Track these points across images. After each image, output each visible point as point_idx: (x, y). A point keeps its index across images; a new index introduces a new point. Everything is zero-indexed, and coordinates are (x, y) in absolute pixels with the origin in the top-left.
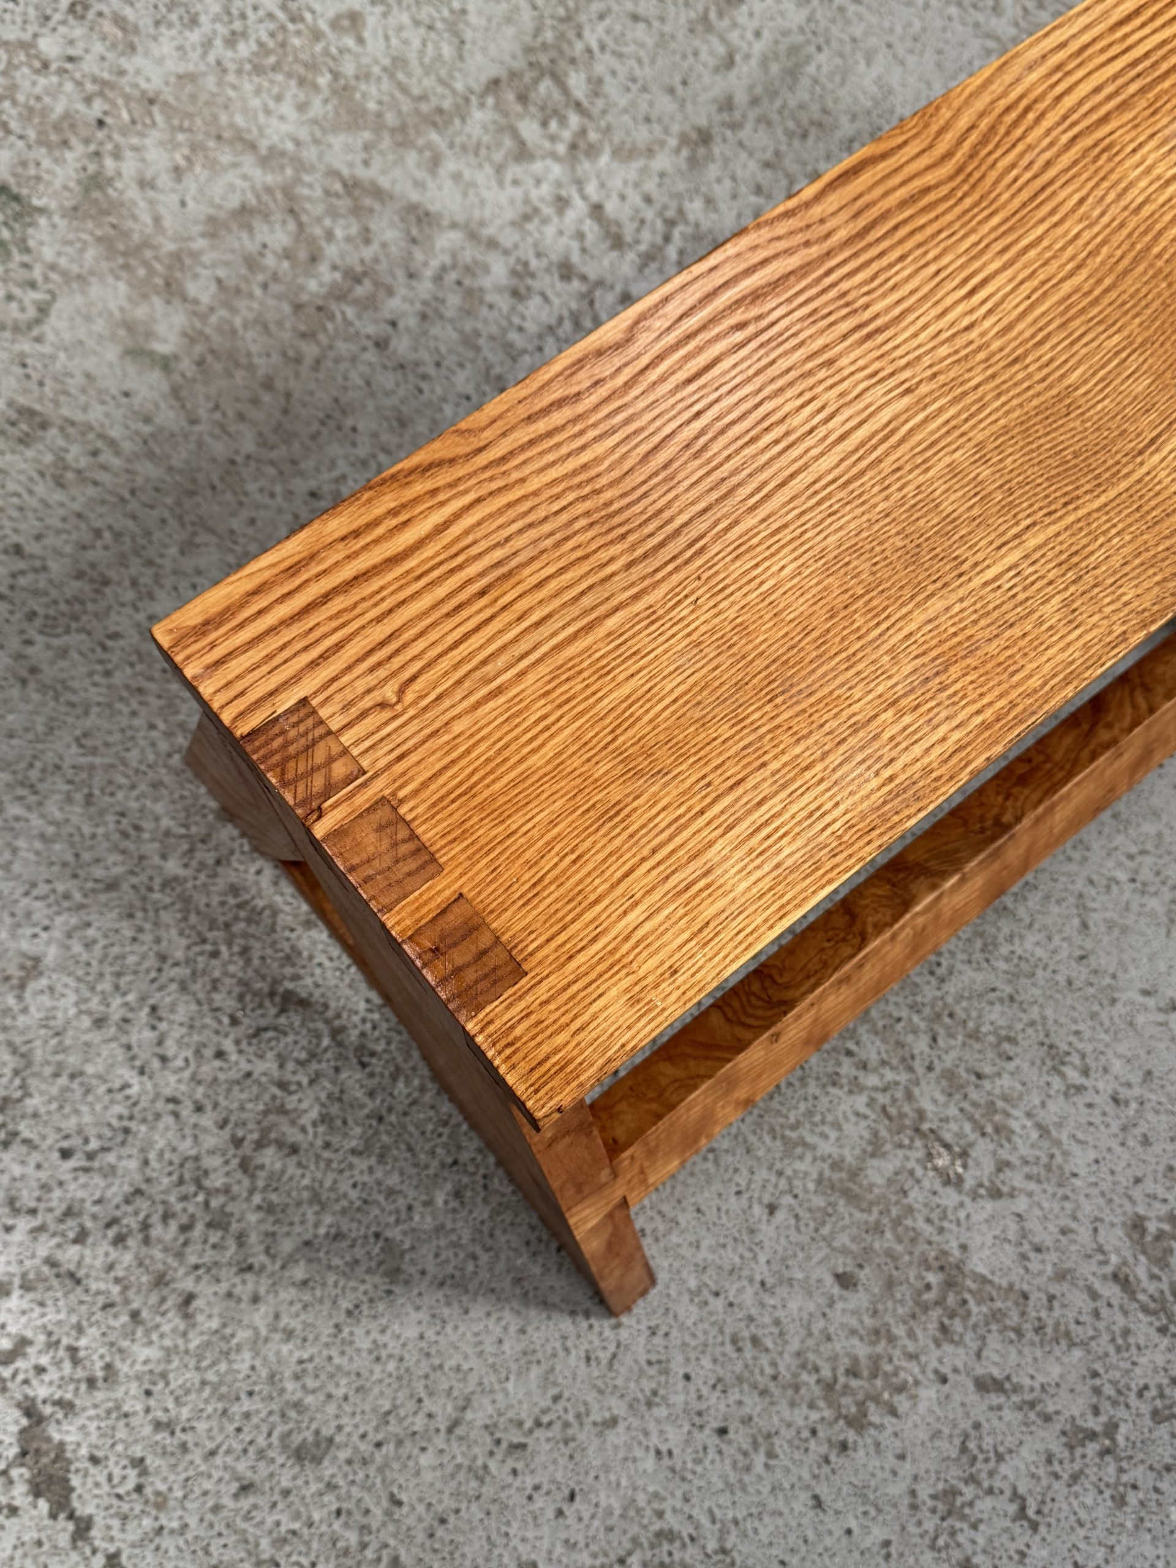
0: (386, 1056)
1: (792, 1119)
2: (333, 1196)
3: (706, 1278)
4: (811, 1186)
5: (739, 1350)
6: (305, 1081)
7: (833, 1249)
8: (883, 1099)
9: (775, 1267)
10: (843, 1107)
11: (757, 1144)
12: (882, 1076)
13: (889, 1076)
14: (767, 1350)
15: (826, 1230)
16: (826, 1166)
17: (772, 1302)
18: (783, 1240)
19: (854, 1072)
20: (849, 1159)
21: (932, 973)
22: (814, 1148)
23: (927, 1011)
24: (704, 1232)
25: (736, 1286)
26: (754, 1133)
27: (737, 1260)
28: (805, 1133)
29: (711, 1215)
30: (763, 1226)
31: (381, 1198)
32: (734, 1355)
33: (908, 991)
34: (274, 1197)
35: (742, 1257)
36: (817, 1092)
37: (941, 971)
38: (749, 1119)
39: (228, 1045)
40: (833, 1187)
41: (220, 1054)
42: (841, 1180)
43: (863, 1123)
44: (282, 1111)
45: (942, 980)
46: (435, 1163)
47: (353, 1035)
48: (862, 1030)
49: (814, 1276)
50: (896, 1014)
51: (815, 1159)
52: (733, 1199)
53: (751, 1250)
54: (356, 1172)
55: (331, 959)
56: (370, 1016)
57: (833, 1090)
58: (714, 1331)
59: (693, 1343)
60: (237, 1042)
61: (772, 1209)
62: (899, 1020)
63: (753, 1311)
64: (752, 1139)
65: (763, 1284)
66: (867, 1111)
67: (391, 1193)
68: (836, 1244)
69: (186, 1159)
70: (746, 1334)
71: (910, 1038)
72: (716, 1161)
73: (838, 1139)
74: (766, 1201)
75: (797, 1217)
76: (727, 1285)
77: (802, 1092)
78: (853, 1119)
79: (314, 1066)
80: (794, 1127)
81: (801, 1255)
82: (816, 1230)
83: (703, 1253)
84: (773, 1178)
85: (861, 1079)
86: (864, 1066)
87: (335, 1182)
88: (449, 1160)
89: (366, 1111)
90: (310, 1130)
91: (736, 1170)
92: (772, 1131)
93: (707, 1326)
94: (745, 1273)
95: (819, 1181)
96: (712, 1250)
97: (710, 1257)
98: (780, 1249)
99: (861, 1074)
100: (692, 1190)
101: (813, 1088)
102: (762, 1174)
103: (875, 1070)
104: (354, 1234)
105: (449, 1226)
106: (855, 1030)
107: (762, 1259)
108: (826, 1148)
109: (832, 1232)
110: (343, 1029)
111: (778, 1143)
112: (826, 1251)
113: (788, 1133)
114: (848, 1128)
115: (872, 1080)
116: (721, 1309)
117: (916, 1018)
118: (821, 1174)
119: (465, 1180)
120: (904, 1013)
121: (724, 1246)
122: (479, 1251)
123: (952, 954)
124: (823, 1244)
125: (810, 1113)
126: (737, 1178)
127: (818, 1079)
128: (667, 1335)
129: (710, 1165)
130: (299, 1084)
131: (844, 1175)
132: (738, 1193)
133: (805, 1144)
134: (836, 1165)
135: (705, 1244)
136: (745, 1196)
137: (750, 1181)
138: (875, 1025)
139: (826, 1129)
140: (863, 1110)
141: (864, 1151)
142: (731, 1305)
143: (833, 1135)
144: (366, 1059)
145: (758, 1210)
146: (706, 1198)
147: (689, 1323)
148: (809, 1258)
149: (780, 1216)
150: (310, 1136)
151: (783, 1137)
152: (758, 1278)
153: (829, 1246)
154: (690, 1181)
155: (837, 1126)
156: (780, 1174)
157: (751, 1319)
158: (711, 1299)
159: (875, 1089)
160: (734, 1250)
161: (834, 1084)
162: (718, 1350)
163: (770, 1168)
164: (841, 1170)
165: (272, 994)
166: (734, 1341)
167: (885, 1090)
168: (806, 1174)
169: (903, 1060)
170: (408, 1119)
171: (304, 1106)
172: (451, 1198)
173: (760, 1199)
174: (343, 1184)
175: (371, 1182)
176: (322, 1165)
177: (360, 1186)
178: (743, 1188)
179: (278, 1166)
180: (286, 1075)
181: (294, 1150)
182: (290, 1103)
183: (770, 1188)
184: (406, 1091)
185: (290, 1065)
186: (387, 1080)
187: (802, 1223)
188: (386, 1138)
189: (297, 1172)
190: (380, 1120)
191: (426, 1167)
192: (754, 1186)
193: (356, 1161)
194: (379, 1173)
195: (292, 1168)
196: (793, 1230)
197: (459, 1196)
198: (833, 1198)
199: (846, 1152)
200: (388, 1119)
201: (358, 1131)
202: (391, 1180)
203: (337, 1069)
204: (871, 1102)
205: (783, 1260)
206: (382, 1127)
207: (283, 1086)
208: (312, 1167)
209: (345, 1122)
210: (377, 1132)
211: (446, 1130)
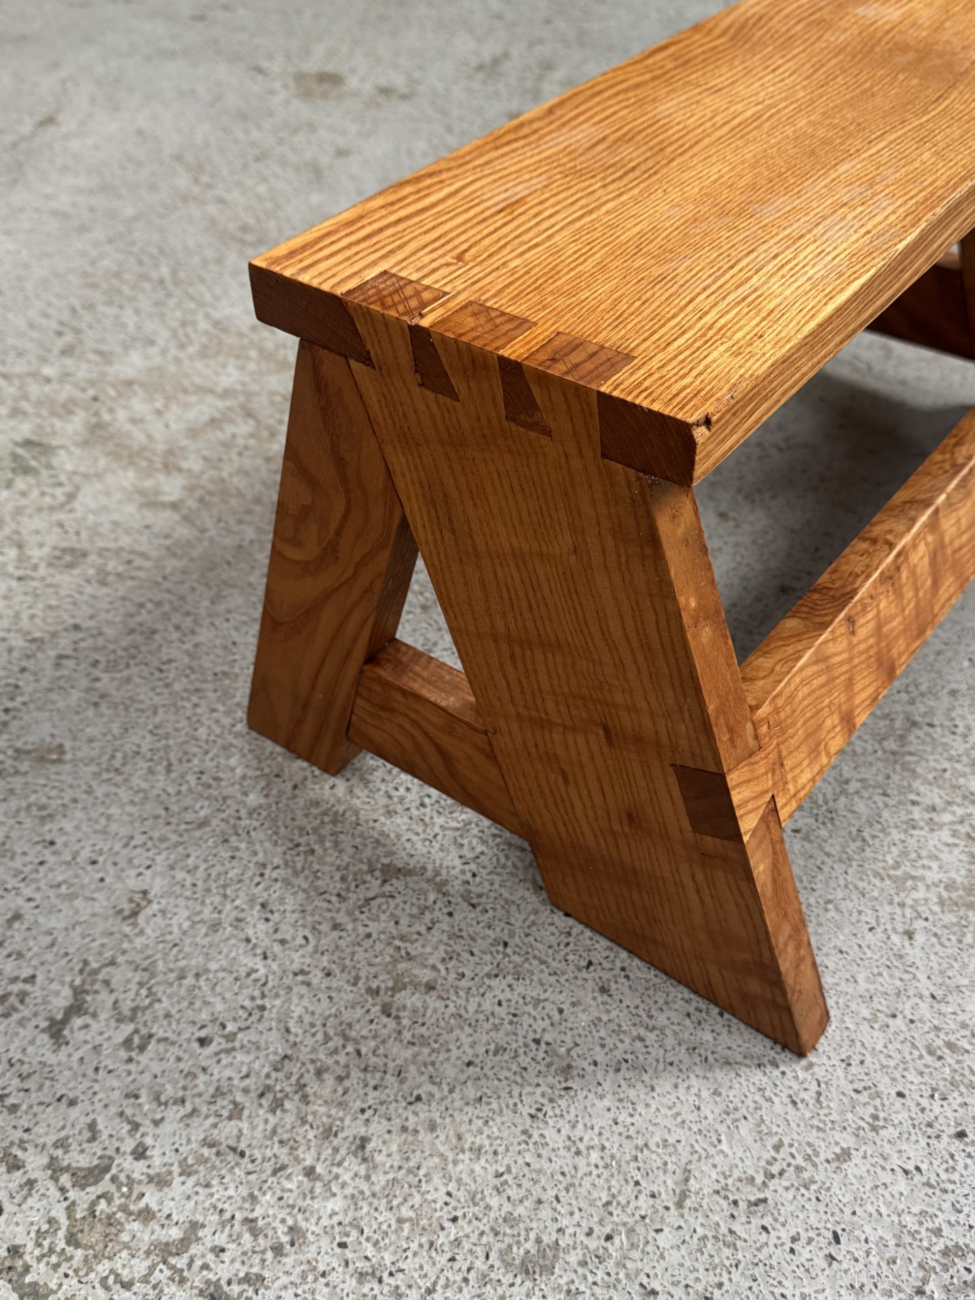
0: (492, 894)
1: (891, 862)
2: (481, 1017)
3: (875, 1005)
4: (937, 908)
5: (940, 1058)
6: (423, 930)
8: (963, 829)
9: (938, 980)
10: (931, 843)
11: (868, 888)
12: (953, 813)
13: (960, 811)
14: (967, 1051)
16: (941, 889)
17: (950, 1010)
18: (933, 957)
19: (927, 816)
20: (959, 880)
21: (954, 733)
22: (923, 879)
23: (965, 759)
24: (855, 968)
25: (908, 1005)
26: (862, 879)
27: (898, 983)
28: (906, 868)
29: (855, 953)
30: (908, 950)
31: (529, 1008)
32: (938, 1064)
33: (940, 749)
34: (423, 1031)
35: (901, 980)
36: (903, 837)
37: (960, 730)
38: (850, 871)
39: (342, 918)
40: (956, 904)
41: (336, 927)
42: (961, 897)
43: (956, 851)
44: (409, 957)
45: (966, 736)
46: (571, 967)
47: (456, 887)
48: (916, 784)
50: (939, 767)
51: (928, 887)
52: (869, 936)
53: (907, 972)
54: (497, 992)
55: (417, 834)
56: (467, 867)
57: (915, 833)
58: (907, 1047)
59: (892, 1063)
60: (350, 913)
61: (910, 935)
62: (945, 770)
63: (936, 1022)
64: (861, 884)
65: (933, 997)
66: (957, 841)
67: (537, 1002)
70: (939, 1042)
71: (962, 781)
72: (837, 909)
73: (940, 867)
74: (901, 930)
75: (936, 935)
76: (900, 1007)
77: (888, 839)
78: (946, 849)
79: (428, 916)
80: (897, 865)
81: (956, 965)
82: (960, 942)
83: (863, 985)
84: (898, 911)
85: (936, 819)
86: (933, 809)
87: (480, 1005)
88: (584, 963)
89: (490, 941)
90: (442, 967)
91: (860, 912)
92: (876, 874)
93: (899, 1046)
94: (911, 993)
95: (942, 903)
96: (870, 980)
97: (872, 987)
98: (934, 965)
99: (933, 815)
100: (826, 937)
101: (896, 835)
102: (885, 910)
103: (944, 810)
104: (514, 1046)
105: (605, 1018)
106: (910, 785)
107: (922, 977)
108: (934, 875)
110: (445, 883)
111: (888, 882)
113: (892, 872)
114: (945, 856)
115: (947, 818)
116: (904, 1028)
117: (958, 766)
118: (940, 896)
119: (606, 976)
120: (946, 765)
121: (880, 974)
122: (642, 1032)
123: (963, 718)
125: (904, 853)
126: (864, 918)
127: (897, 827)
128: (862, 1062)
129: (832, 913)
130: (419, 934)
131: (961, 892)
132: (871, 929)
133: (913, 878)
134: (950, 887)
135: (861, 978)
136: (879, 930)
137: (877, 918)
138: (925, 779)
139: (925, 862)
140: (951, 840)
142: (912, 1021)
143: (935, 865)
144: (474, 901)
145: (895, 939)
146: (840, 940)
147: (879, 1047)
149: (920, 938)
150: (443, 972)
151: (889, 877)
152: (926, 993)
154: (820, 931)
155: (935, 858)
156: (902, 905)
157: (937, 1029)
158: (891, 1022)
159: (953, 823)
160: (892, 976)
161: (914, 828)
162: (919, 1064)
163: (891, 903)
164: (956, 889)
165: (371, 871)
166: (931, 1052)
167: (962, 822)
168: (926, 900)
169: (965, 798)
170: (531, 939)
171: (428, 950)
172: (596, 994)
173: (894, 930)
174: (487, 1006)
175: (515, 997)
176: (461, 993)
177: (504, 1004)
178: (874, 924)
179: (419, 1004)
180: (404, 928)
181: (430, 987)
182: (415, 949)
183: (898, 918)
184: (522, 917)
185: (404, 921)
186: (500, 913)
187: (943, 940)
188: (516, 958)
189: (439, 1004)
190: (506, 944)
191: (563, 974)
192: (882, 921)
193: (494, 982)
194: (520, 988)
195: (433, 1002)
196: (938, 947)
197: (604, 990)
198: (961, 913)
199: (953, 875)
200: (511, 943)
201: (488, 957)
202: (534, 992)
203: (450, 914)
204: (955, 834)
205: (942, 972)
206: (509, 950)
207: (403, 938)
208: (454, 998)
209: (472, 954)
210: (505, 955)
211: (571, 939)
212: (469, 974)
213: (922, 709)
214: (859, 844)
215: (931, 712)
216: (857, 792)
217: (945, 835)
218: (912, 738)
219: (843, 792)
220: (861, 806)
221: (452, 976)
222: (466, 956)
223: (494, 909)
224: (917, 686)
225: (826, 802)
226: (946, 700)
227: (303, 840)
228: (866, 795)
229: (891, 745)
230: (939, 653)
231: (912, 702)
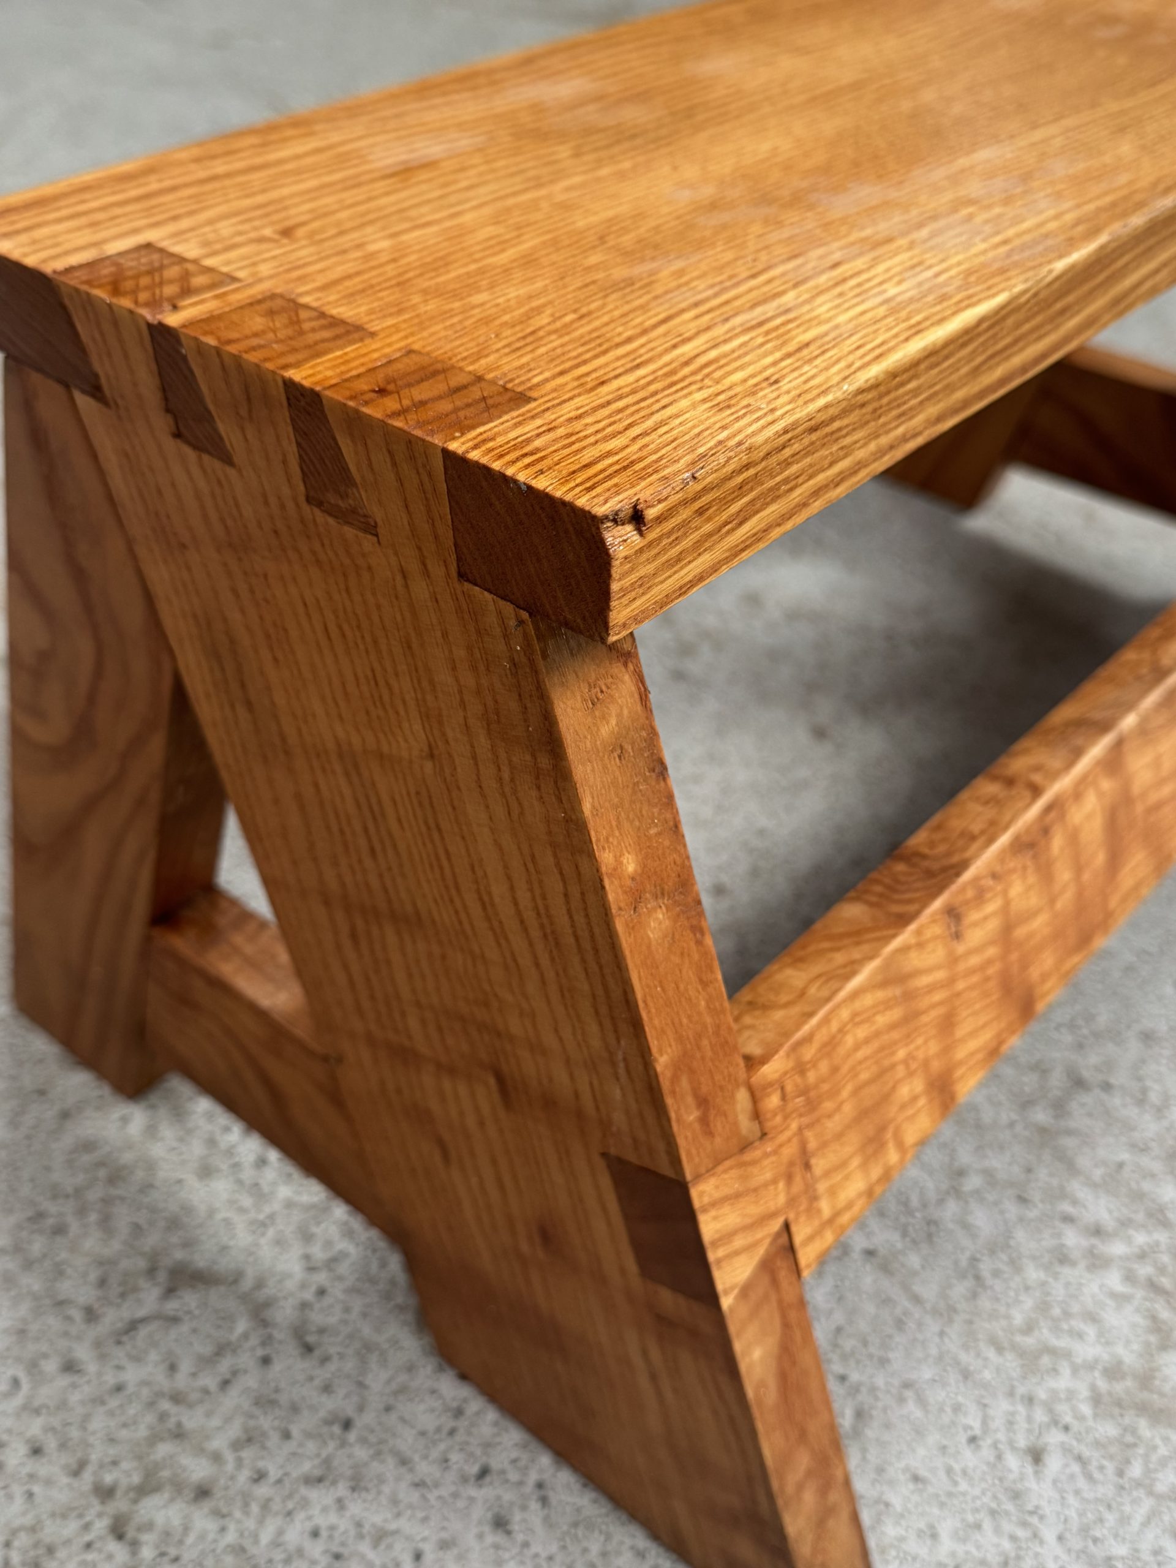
0: (345, 1330)
1: (1019, 1320)
4: (1086, 1409)
6: (213, 1385)
7: (1160, 1497)
8: (1145, 1270)
9: (1076, 1543)
10: (1089, 1290)
11: (977, 1363)
12: (1130, 1240)
13: (1141, 1239)
15: (1136, 1470)
16: (1097, 1376)
18: (1071, 1500)
19: (1085, 1243)
20: (1128, 1359)
21: (1141, 1103)
22: (1067, 1355)
24: (936, 1511)
26: (966, 1347)
27: (1007, 1545)
28: (1045, 1333)
29: (939, 1483)
30: (1031, 1483)
33: (1116, 1129)
35: (1013, 1538)
36: (1042, 1276)
37: (1154, 1097)
38: (949, 1331)
39: (83, 1353)
40: (1119, 1404)
41: (70, 1367)
42: (1128, 1392)
43: (1129, 1309)
44: (179, 1434)
45: (1160, 1110)
46: (451, 1476)
47: (284, 1314)
48: (1076, 1187)
49: (1145, 1546)
50: (1113, 1159)
51: (1076, 1370)
52: (967, 1451)
53: (1024, 1524)
54: (315, 1511)
56: (312, 1277)
57: (1066, 1271)
60: (98, 1344)
61: (1036, 1456)
62: (1121, 1165)
64: (965, 1358)
66: (1131, 1291)
67: (380, 1537)
68: (1161, 1488)
69: (14, 1532)
71: (1147, 1185)
72: (922, 1402)
73: (1100, 1335)
74: (1022, 1442)
75: (1079, 1458)
77: (1018, 1280)
78: (1111, 1303)
79: (227, 1361)
80: (1029, 1328)
81: (1110, 1517)
82: (1120, 1473)
84: (1021, 1409)
85: (1101, 1249)
86: (1097, 1231)
87: (280, 1533)
88: (475, 1469)
89: (322, 1414)
91: (957, 1408)
92: (994, 1342)
95: (1096, 1399)
96: (960, 1537)
97: (960, 1549)
98: (1072, 1514)
99: (1098, 1243)
101: (1033, 1274)
102: (1001, 1407)
103: (1116, 1234)
106: (1063, 1187)
107: (1049, 1535)
108: (1088, 1350)
109: (1147, 1471)
110: (268, 1304)
111: (1010, 1356)
112: (1147, 1504)
113: (1019, 1338)
114: (1109, 1317)
115: (1117, 1249)
117: (1144, 1160)
118: (1093, 1388)
119: (508, 1496)
120: (1125, 1156)
121: (978, 1526)
123: (1159, 1077)
124: (1140, 1493)
125: (1044, 1307)
126: (963, 1419)
127: (1035, 1258)
129: (910, 1407)
130: (205, 1391)
131: (1129, 1383)
132: (973, 1440)
133: (1052, 1351)
134: (1114, 1372)
135: (944, 1529)
136: (986, 1443)
137: (984, 1422)
138: (1089, 1178)
139: (1078, 1324)
140: (1121, 1288)
141: (1148, 1344)
143: (1091, 1331)
144: (311, 1339)
145: (1013, 1462)
146: (920, 1458)
148: (1124, 1520)
149: (1054, 1463)
150: (230, 1467)
151: (1014, 1347)
153: (1151, 1493)
155: (1092, 1318)
156: (1029, 1400)
159: (1127, 1258)
160: (997, 1531)
161: (1063, 1261)
163: (1011, 1394)
164: (1123, 1377)
165: (151, 1271)
167: (1141, 1257)
168: (1071, 1395)
169: (1150, 1215)
170: (393, 1417)
171: (215, 1422)
172: (487, 1529)
173: (1011, 1444)
174: (295, 1534)
175: (344, 1524)
176: (255, 1508)
177: (324, 1533)
178: (977, 1432)
179: (176, 1522)
180: (181, 1380)
181: (203, 1493)
182: (192, 1420)
183: (1022, 1424)
184: (384, 1375)
185: (186, 1366)
186: (350, 1365)
187: (1093, 1467)
188: (361, 1453)
189: (211, 1526)
190: (347, 1425)
191: (437, 1485)
192: (993, 1425)
193: (313, 1494)
194: (355, 1508)
195: (202, 1521)
196: (1081, 1483)
197: (500, 1523)
198: (1127, 1420)
199: (1120, 1350)
200: (360, 1422)
201: (311, 1446)
202: (377, 1517)
203: (266, 1361)
204: (1130, 1278)
205: (1084, 1530)
206: (352, 1436)
207: (177, 1398)
208: (238, 1514)
209: (287, 1435)
210: (343, 1444)
211: (462, 1424)
212: (274, 1473)
213: (1093, 1059)
214: (969, 1283)
215: (1109, 1065)
216: (977, 1192)
217: (1114, 1280)
218: (1074, 1106)
219: (956, 1192)
220: (980, 1218)
221: (244, 1476)
222: (274, 1439)
223: (341, 1356)
224: (1090, 1018)
225: (925, 1206)
226: (1134, 1048)
227: (51, 1208)
228: (990, 1197)
229: (1041, 1116)
230: (1129, 969)
231: (1080, 1046)
